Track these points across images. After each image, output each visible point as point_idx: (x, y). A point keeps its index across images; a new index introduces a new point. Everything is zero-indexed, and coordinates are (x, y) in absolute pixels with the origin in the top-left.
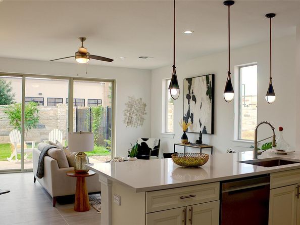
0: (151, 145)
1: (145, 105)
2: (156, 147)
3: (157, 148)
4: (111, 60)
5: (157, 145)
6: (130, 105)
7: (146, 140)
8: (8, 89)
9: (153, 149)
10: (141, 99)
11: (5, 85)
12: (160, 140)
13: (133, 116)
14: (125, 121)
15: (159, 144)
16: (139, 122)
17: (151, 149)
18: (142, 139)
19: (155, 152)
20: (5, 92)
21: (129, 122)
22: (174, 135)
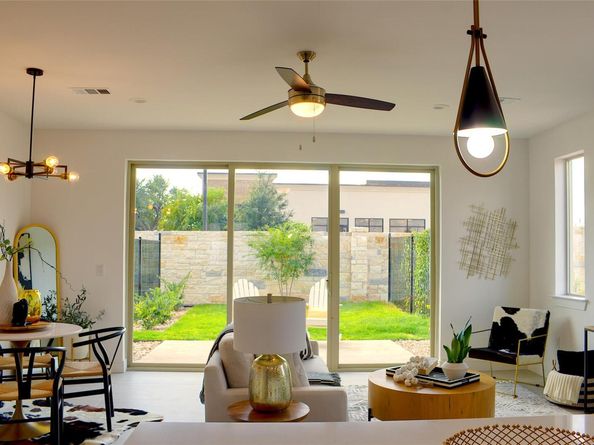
0: (525, 324)
1: (514, 226)
2: (537, 332)
3: (541, 333)
4: (388, 106)
5: (541, 325)
6: (476, 226)
7: (513, 311)
8: (280, 203)
9: (529, 337)
10: (503, 211)
11: (276, 196)
12: (548, 315)
13: (484, 253)
14: (463, 264)
15: (547, 323)
16: (499, 267)
17: (523, 336)
18: (504, 308)
19: (536, 345)
20: (277, 210)
21: (475, 267)
22: (587, 302)
